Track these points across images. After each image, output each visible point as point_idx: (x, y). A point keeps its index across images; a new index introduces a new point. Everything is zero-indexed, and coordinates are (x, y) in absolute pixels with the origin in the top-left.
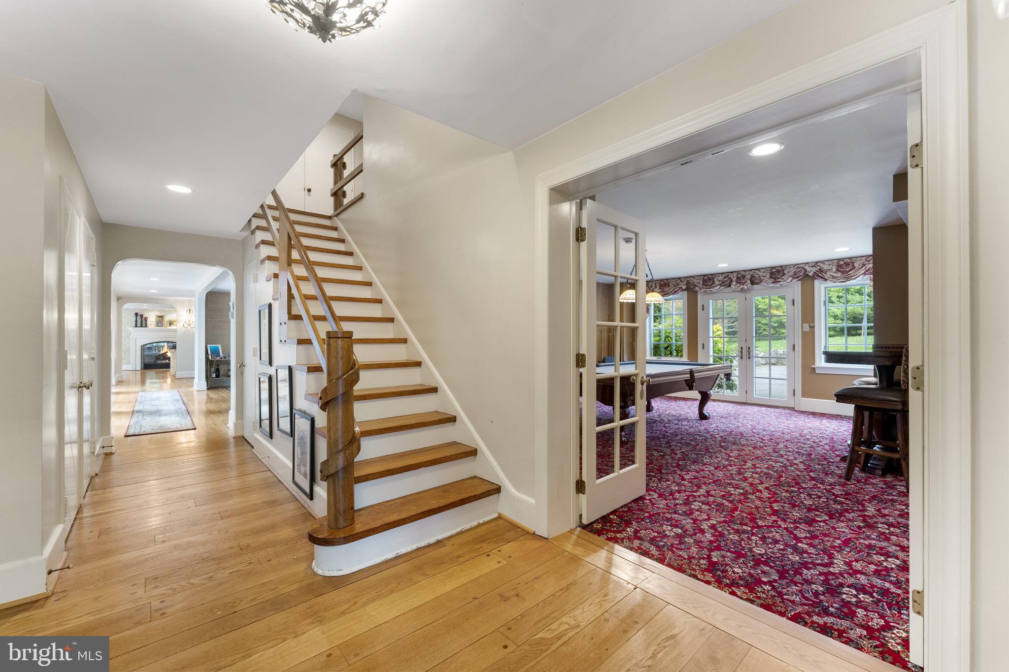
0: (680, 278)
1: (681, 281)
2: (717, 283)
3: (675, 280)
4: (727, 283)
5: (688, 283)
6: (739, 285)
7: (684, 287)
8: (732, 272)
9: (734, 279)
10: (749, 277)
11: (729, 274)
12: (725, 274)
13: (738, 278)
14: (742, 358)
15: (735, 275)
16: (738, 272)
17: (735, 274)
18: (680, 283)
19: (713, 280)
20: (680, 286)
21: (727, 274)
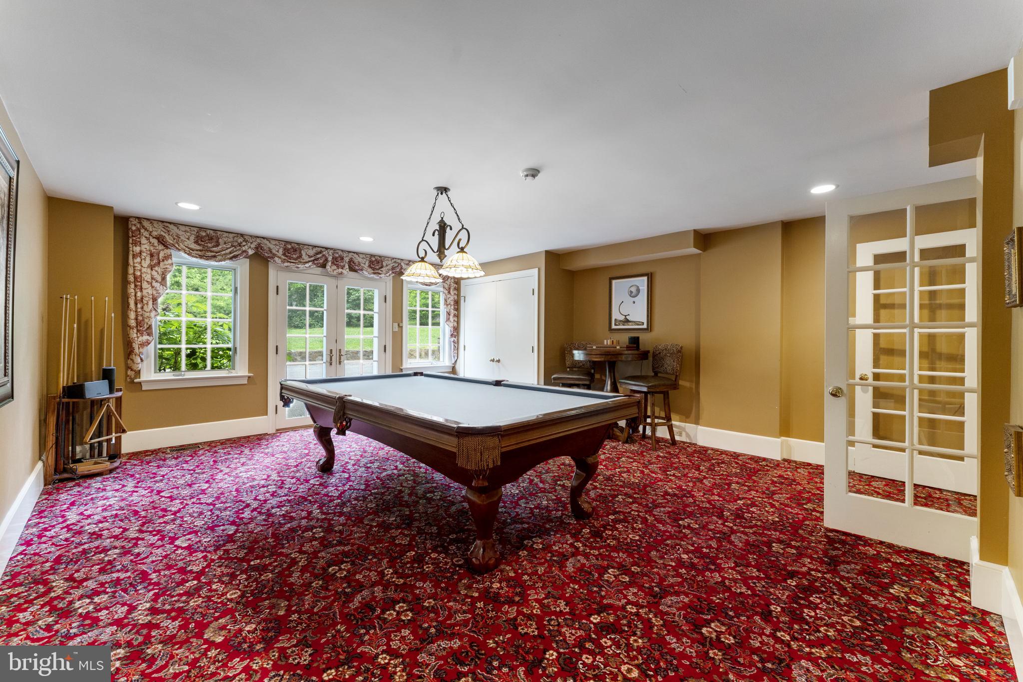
0: (242, 235)
1: (245, 241)
2: (306, 258)
3: (231, 236)
4: (321, 261)
5: (259, 247)
6: (335, 267)
7: (251, 252)
8: (327, 249)
9: (330, 258)
10: (347, 259)
11: (323, 250)
12: (317, 249)
13: (335, 259)
14: (331, 364)
15: (330, 254)
16: (335, 250)
17: (331, 252)
18: (244, 243)
19: (300, 253)
20: (244, 248)
21: (319, 249)
